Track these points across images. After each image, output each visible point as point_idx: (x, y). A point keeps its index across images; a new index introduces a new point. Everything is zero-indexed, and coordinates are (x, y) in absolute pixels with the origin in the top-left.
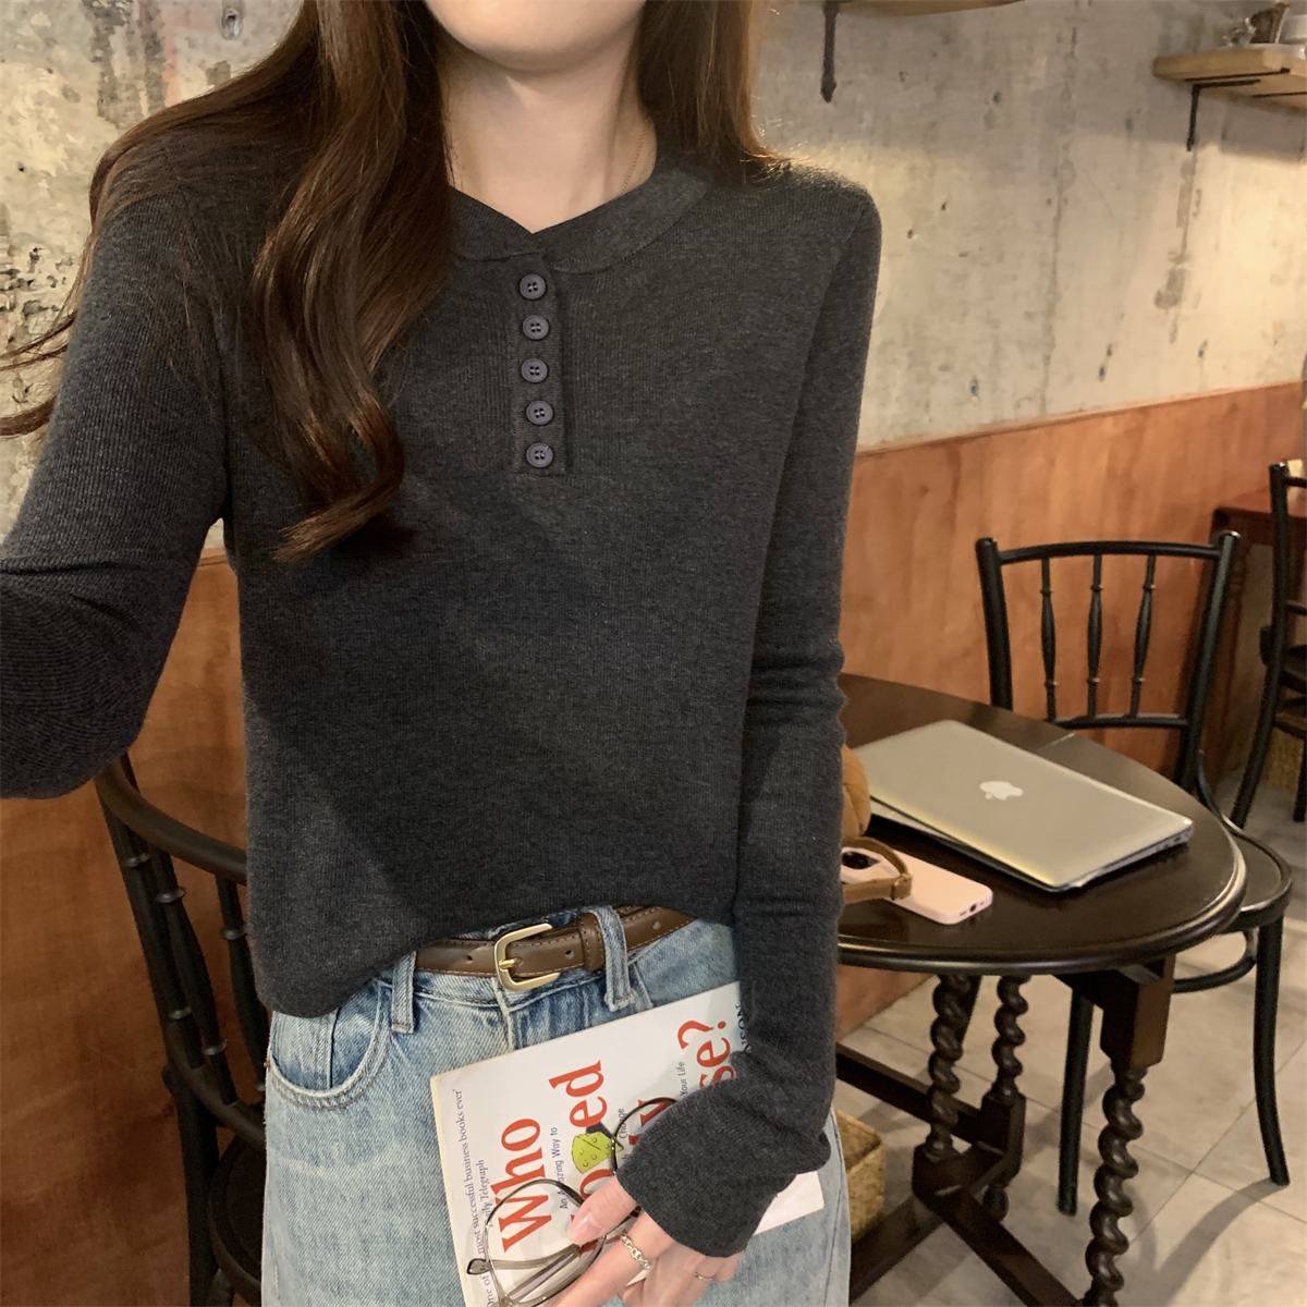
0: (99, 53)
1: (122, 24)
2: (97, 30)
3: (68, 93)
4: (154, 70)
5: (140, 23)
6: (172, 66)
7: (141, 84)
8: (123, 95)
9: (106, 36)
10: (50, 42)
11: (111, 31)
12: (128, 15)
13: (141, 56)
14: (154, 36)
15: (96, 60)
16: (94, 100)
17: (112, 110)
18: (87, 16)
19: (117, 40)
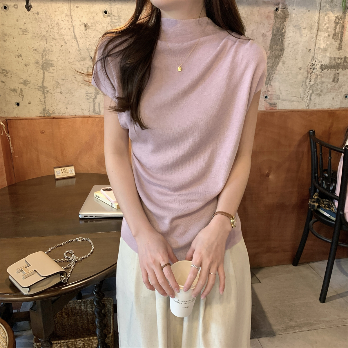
0: (335, 29)
1: (339, 24)
2: (335, 25)
3: (329, 36)
4: (342, 30)
5: (342, 24)
6: (345, 30)
7: (340, 33)
8: (337, 35)
9: (336, 26)
10: (328, 28)
11: (337, 25)
12: (340, 22)
13: (341, 28)
14: (344, 25)
15: (334, 30)
16: (332, 36)
17: (334, 37)
18: (334, 24)
19: (338, 27)
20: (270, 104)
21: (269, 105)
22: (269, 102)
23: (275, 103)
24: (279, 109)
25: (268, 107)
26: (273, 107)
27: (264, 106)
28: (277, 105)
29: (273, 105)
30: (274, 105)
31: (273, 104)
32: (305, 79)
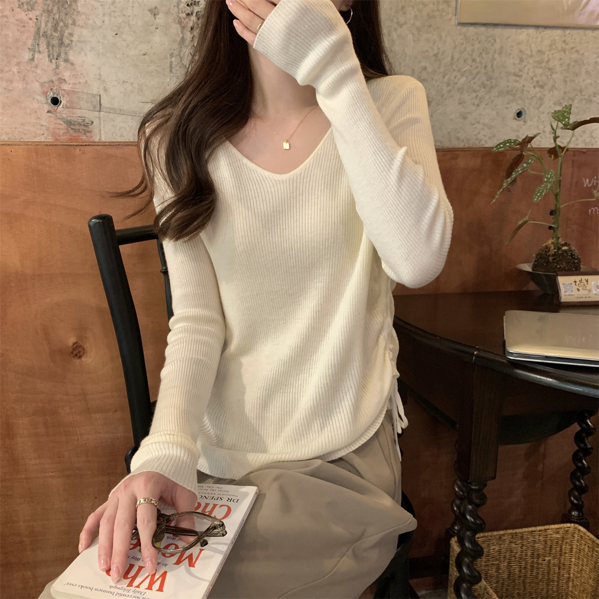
20: (69, 123)
21: (66, 125)
22: (64, 116)
23: (87, 120)
24: (103, 139)
25: (61, 132)
26: (77, 134)
27: (48, 129)
28: (95, 128)
29: (77, 127)
30: (85, 128)
31: (80, 124)
32: (176, 46)
